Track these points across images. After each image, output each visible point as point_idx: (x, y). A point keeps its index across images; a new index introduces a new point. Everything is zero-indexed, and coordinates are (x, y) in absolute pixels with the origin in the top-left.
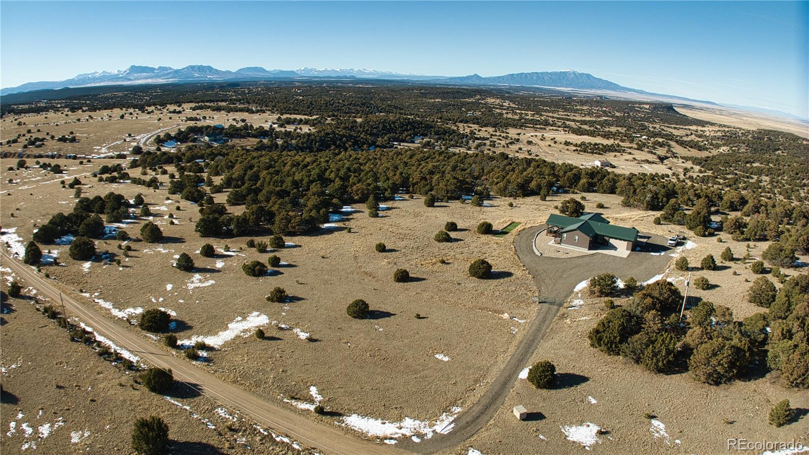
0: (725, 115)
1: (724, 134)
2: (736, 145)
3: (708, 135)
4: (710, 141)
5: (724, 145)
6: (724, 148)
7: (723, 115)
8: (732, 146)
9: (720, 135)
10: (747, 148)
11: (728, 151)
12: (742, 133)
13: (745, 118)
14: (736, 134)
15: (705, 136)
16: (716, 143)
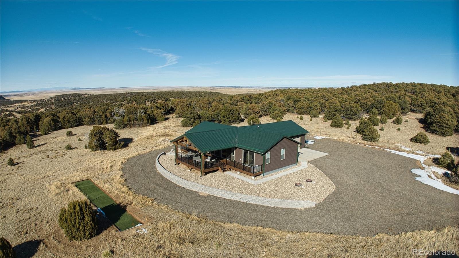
0: (29, 96)
1: (37, 103)
2: (49, 106)
3: (28, 106)
4: (32, 108)
5: (42, 108)
6: (42, 110)
7: (27, 96)
8: (46, 107)
9: (35, 104)
10: (56, 106)
11: (45, 111)
12: (47, 100)
13: (40, 95)
14: (44, 101)
15: (27, 107)
16: (36, 108)
